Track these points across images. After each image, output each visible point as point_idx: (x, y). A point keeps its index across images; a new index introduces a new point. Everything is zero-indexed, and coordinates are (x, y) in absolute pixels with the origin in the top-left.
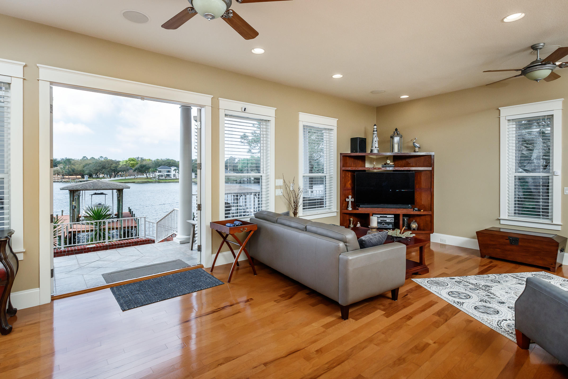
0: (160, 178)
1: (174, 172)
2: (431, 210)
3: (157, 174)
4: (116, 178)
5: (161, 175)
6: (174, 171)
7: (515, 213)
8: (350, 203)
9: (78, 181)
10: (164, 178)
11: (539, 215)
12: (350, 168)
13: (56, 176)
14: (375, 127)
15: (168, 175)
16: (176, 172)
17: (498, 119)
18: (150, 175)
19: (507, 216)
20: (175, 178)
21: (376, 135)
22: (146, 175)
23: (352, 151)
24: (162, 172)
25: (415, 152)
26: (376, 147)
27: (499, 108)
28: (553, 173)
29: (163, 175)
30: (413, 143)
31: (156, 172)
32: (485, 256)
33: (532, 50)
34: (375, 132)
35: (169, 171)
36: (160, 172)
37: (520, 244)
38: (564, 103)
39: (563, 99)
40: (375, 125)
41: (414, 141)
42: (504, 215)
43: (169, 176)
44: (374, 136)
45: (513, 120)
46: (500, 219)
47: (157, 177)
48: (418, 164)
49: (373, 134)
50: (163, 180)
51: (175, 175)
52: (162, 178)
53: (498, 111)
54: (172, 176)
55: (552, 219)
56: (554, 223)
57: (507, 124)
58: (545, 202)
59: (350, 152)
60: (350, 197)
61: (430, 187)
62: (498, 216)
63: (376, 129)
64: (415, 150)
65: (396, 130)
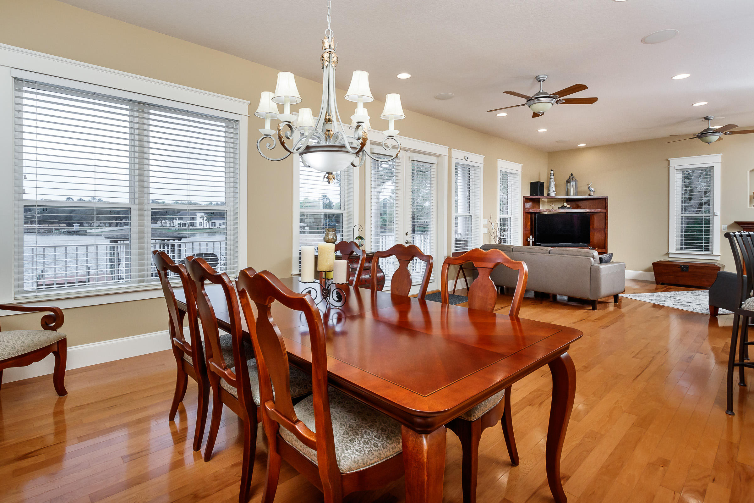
0: (182, 227)
1: (201, 220)
2: (605, 249)
3: (177, 222)
4: (119, 228)
5: (183, 224)
6: (201, 218)
7: (681, 248)
8: (531, 242)
9: (65, 231)
10: (187, 227)
11: (702, 248)
12: (532, 210)
13: (29, 224)
14: (552, 172)
15: (192, 224)
16: (203, 220)
17: (667, 168)
18: (166, 223)
19: (675, 250)
20: (202, 227)
21: (553, 179)
22: (162, 223)
23: (531, 194)
24: (183, 220)
25: (590, 195)
26: (553, 191)
27: (669, 159)
28: (714, 213)
29: (185, 224)
30: (589, 187)
31: (175, 220)
32: (659, 282)
33: (704, 119)
34: (553, 177)
35: (193, 219)
36: (181, 219)
37: (690, 270)
38: (722, 157)
39: (722, 154)
40: (552, 170)
41: (589, 186)
42: (673, 250)
43: (194, 224)
44: (551, 181)
45: (680, 169)
46: (669, 253)
47: (177, 226)
48: (592, 207)
49: (550, 178)
50: (185, 230)
51: (202, 224)
52: (184, 227)
53: (667, 161)
54: (198, 225)
55: (712, 251)
56: (714, 254)
57: (675, 172)
58: (706, 238)
59: (529, 196)
60: (531, 236)
61: (604, 227)
62: (667, 250)
63: (552, 174)
64: (590, 194)
65: (572, 175)
